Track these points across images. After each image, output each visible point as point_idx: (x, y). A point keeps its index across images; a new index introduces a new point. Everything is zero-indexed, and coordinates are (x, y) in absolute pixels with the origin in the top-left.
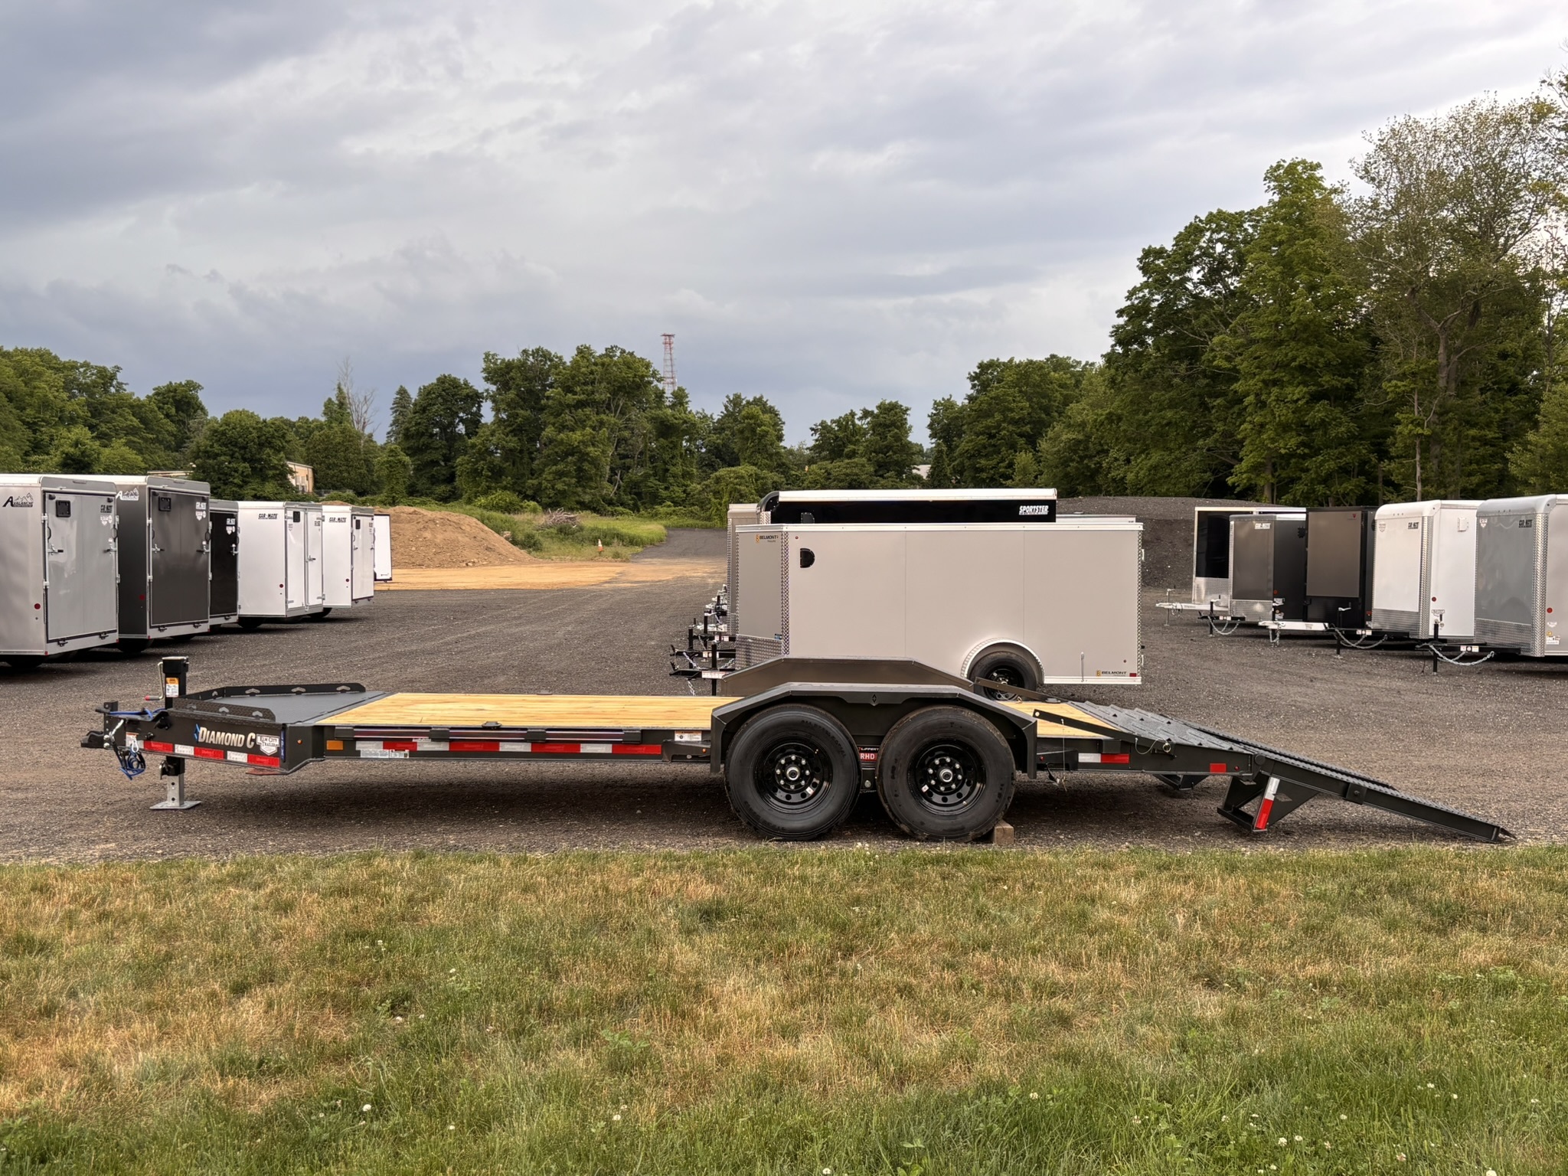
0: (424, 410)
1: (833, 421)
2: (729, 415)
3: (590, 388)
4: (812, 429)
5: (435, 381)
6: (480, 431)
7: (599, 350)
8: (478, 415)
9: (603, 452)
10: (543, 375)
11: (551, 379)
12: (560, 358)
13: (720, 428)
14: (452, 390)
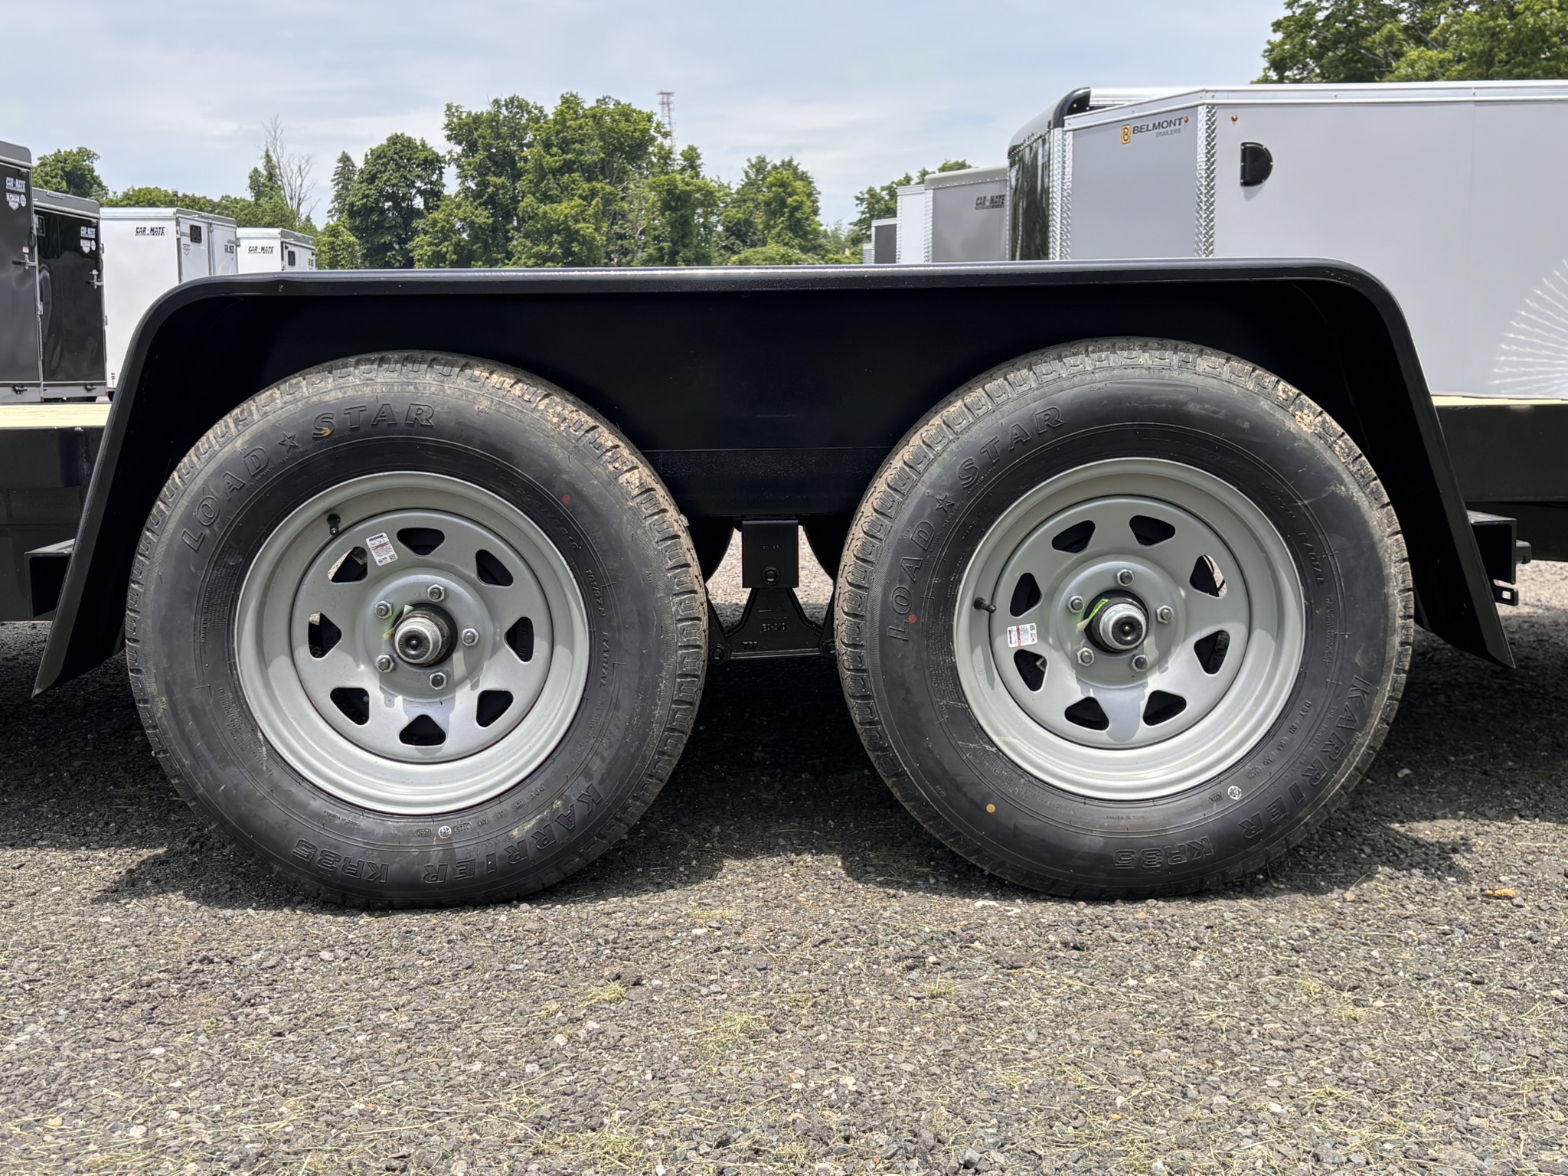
0: (372, 179)
1: (883, 189)
2: (750, 183)
3: (577, 146)
4: (857, 198)
5: (385, 142)
6: (443, 205)
7: (589, 102)
8: (439, 183)
9: (597, 229)
10: (516, 133)
11: (529, 138)
12: (541, 111)
14: (407, 153)
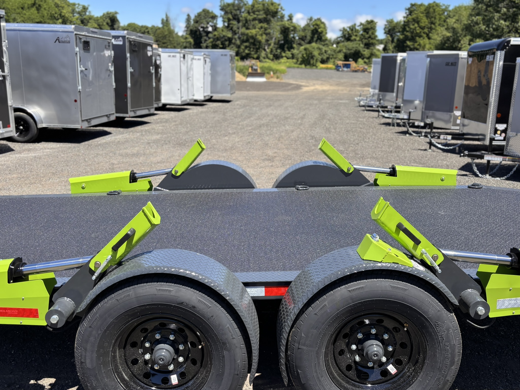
13: (304, 29)
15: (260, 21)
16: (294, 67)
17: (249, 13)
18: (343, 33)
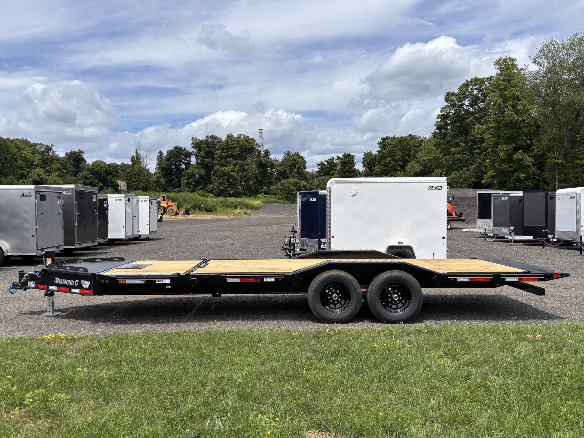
0: (168, 159)
1: (325, 161)
2: (285, 159)
3: (232, 150)
4: (317, 164)
5: (173, 148)
6: (191, 167)
7: (236, 136)
8: (190, 161)
9: (238, 175)
10: (214, 146)
11: (217, 147)
12: (221, 139)
13: (283, 164)
14: (180, 152)
15: (236, 158)
16: (272, 202)
17: (223, 150)
18: (321, 167)
